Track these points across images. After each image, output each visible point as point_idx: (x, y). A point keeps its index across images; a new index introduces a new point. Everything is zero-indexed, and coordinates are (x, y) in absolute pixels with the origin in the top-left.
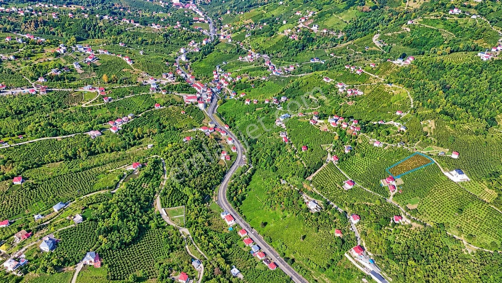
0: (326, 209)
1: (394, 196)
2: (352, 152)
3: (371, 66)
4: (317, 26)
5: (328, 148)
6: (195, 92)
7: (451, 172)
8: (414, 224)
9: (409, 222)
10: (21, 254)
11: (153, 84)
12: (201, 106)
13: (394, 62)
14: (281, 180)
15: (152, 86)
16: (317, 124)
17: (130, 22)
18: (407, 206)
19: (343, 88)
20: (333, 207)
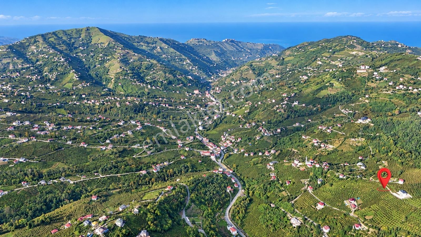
0: (305, 223)
1: (355, 211)
2: (323, 183)
3: (338, 126)
4: (297, 102)
5: (306, 181)
6: (209, 150)
7: (398, 193)
8: (371, 230)
9: (366, 228)
10: (105, 226)
11: (180, 144)
12: (213, 158)
13: (356, 122)
14: (271, 204)
15: (179, 145)
16: (297, 166)
17: (166, 105)
18: (365, 217)
19: (317, 143)
20: (310, 222)
